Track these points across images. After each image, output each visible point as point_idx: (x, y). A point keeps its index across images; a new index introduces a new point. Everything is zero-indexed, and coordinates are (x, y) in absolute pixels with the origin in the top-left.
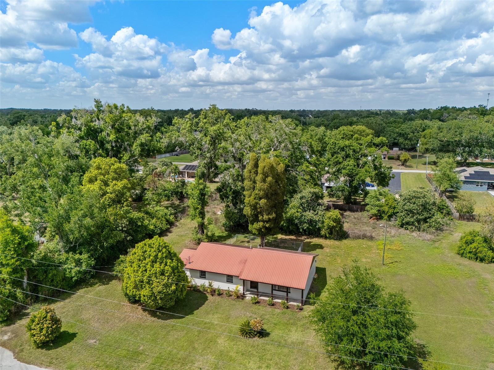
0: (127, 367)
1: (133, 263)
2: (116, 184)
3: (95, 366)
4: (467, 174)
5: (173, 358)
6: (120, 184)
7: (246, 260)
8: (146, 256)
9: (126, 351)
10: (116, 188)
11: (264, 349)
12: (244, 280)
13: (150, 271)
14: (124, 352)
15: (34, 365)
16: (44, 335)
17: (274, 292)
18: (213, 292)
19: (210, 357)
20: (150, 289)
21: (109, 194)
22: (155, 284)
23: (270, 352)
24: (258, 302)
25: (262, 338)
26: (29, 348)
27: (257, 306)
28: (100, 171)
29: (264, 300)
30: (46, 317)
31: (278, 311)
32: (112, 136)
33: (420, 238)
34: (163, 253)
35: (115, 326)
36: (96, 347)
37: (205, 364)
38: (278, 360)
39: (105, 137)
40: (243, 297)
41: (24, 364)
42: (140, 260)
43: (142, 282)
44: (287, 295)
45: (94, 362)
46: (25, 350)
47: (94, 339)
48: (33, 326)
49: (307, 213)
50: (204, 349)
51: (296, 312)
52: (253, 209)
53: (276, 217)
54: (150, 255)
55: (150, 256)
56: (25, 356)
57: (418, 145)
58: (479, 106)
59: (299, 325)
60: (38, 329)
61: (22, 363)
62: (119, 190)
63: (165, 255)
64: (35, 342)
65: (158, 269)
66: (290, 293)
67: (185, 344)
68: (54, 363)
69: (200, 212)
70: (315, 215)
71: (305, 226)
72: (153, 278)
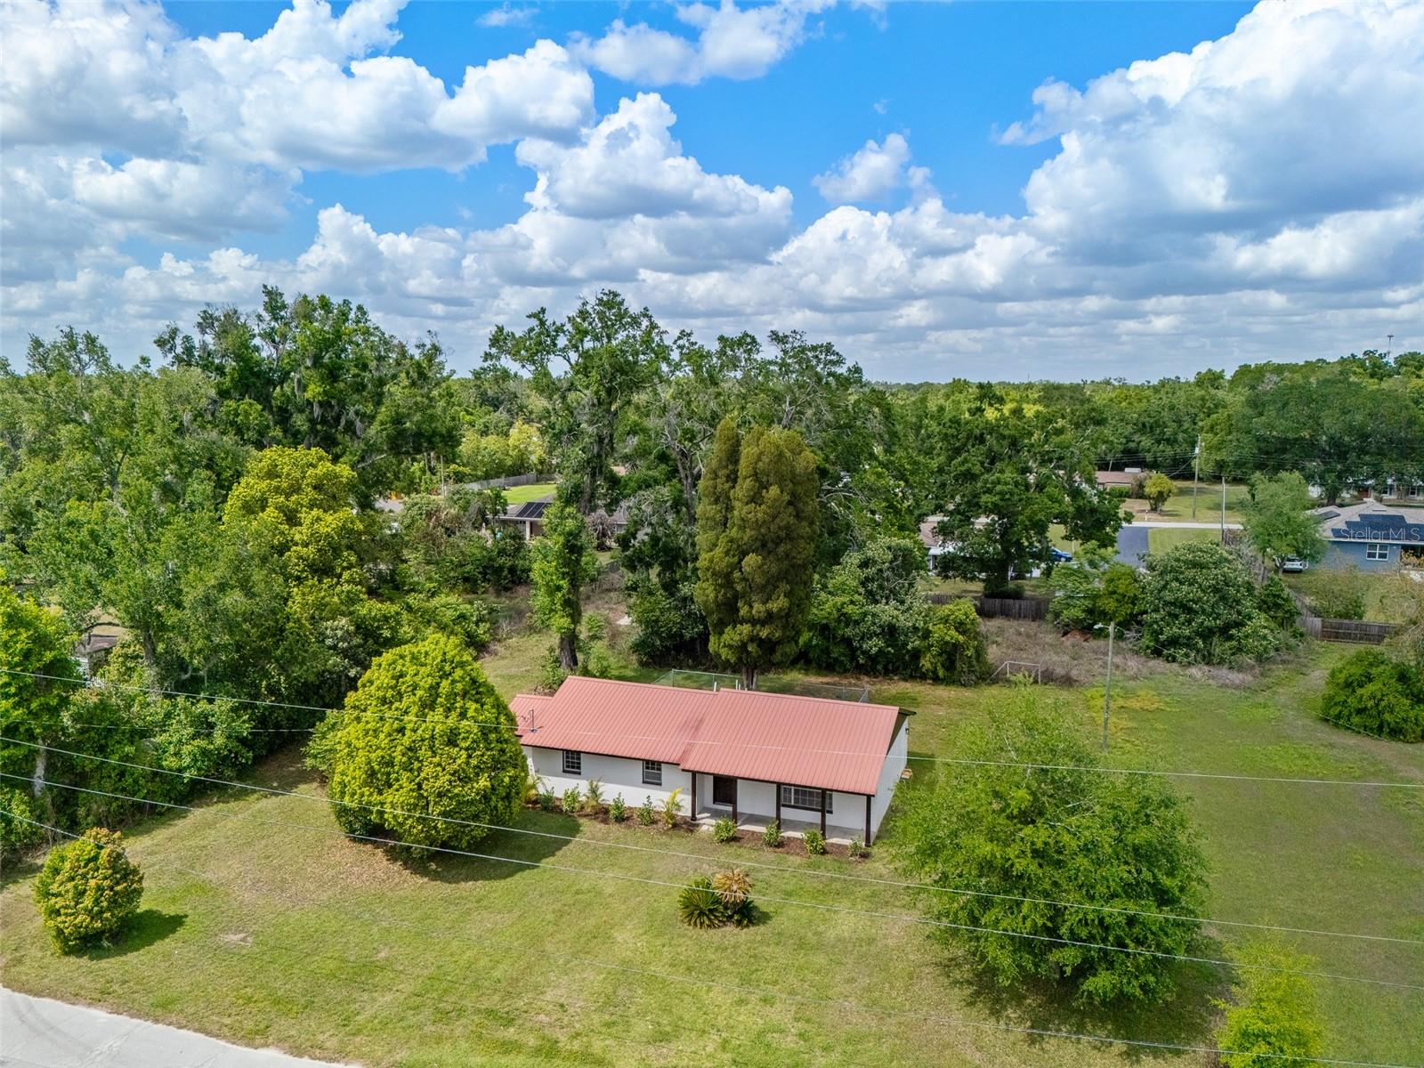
0: (338, 1003)
1: (364, 711)
2: (319, 519)
3: (240, 1001)
4: (1338, 523)
5: (478, 979)
6: (330, 522)
7: (701, 721)
8: (403, 688)
9: (337, 963)
10: (323, 529)
11: (755, 956)
12: (694, 773)
13: (414, 731)
14: (332, 965)
15: (55, 997)
16: (89, 912)
17: (787, 813)
18: (602, 813)
19: (590, 975)
20: (413, 786)
21: (299, 548)
22: (428, 770)
23: (771, 964)
24: (734, 839)
25: (747, 926)
26: (40, 955)
27: (733, 848)
28: (275, 483)
29: (753, 833)
30: (95, 858)
31: (798, 860)
32: (312, 387)
33: (1211, 681)
34: (453, 682)
35: (305, 898)
36: (244, 952)
37: (575, 995)
38: (797, 984)
39: (293, 393)
40: (691, 825)
41: (23, 995)
42: (384, 701)
43: (390, 764)
44: (823, 817)
45: (237, 990)
46: (27, 961)
47: (241, 932)
48: (56, 885)
49: (880, 607)
50: (575, 955)
51: (850, 863)
52: (721, 586)
53: (790, 609)
54: (415, 687)
55: (415, 689)
56: (26, 974)
57: (1197, 450)
58: (1365, 353)
59: (857, 894)
60: (70, 895)
61: (16, 994)
62: (328, 535)
63: (459, 686)
64: (60, 932)
65: (439, 728)
66: (831, 812)
67: (516, 944)
68: (114, 991)
69: (565, 601)
70: (903, 612)
71: (874, 645)
72: (424, 752)
